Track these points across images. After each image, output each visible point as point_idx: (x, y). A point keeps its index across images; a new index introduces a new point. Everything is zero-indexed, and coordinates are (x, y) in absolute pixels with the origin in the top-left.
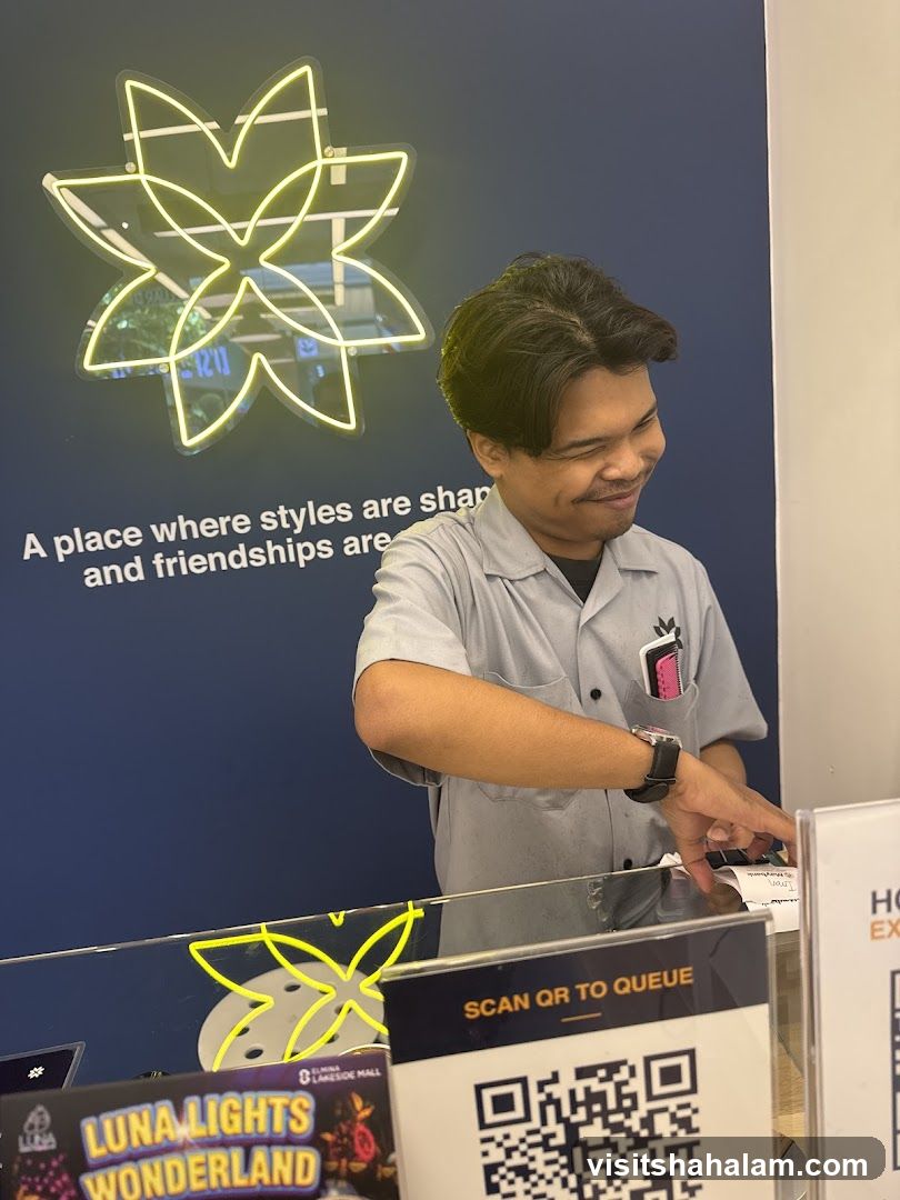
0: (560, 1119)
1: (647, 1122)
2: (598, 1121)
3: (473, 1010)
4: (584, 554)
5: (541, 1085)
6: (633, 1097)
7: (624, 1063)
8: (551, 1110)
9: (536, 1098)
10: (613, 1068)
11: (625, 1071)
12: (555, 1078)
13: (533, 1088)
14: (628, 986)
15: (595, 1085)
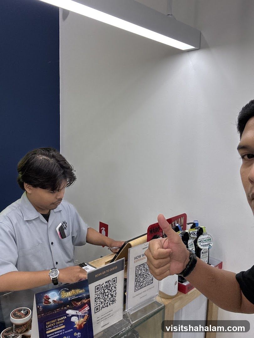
0: (103, 289)
1: (112, 288)
2: (107, 289)
3: (96, 276)
4: (46, 212)
5: (102, 285)
6: (110, 284)
7: (110, 280)
8: (102, 288)
9: (101, 287)
10: (109, 281)
11: (110, 281)
12: (103, 284)
13: (101, 285)
14: (111, 270)
15: (107, 284)
